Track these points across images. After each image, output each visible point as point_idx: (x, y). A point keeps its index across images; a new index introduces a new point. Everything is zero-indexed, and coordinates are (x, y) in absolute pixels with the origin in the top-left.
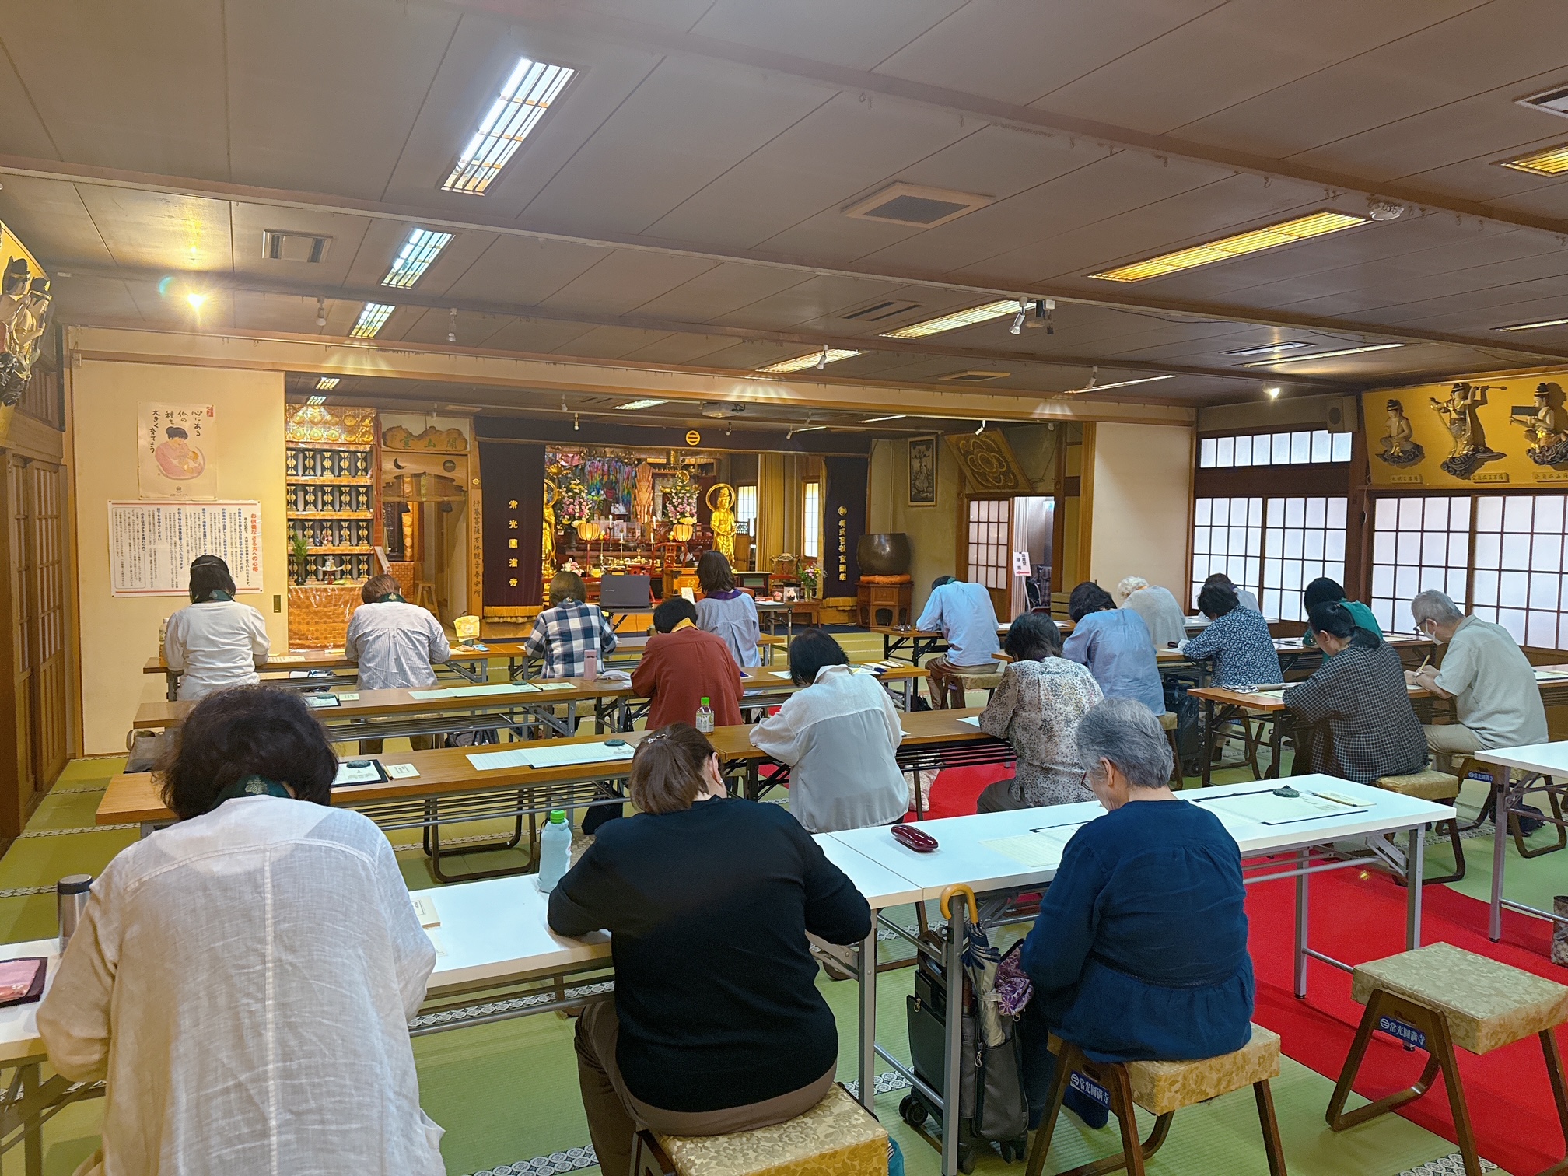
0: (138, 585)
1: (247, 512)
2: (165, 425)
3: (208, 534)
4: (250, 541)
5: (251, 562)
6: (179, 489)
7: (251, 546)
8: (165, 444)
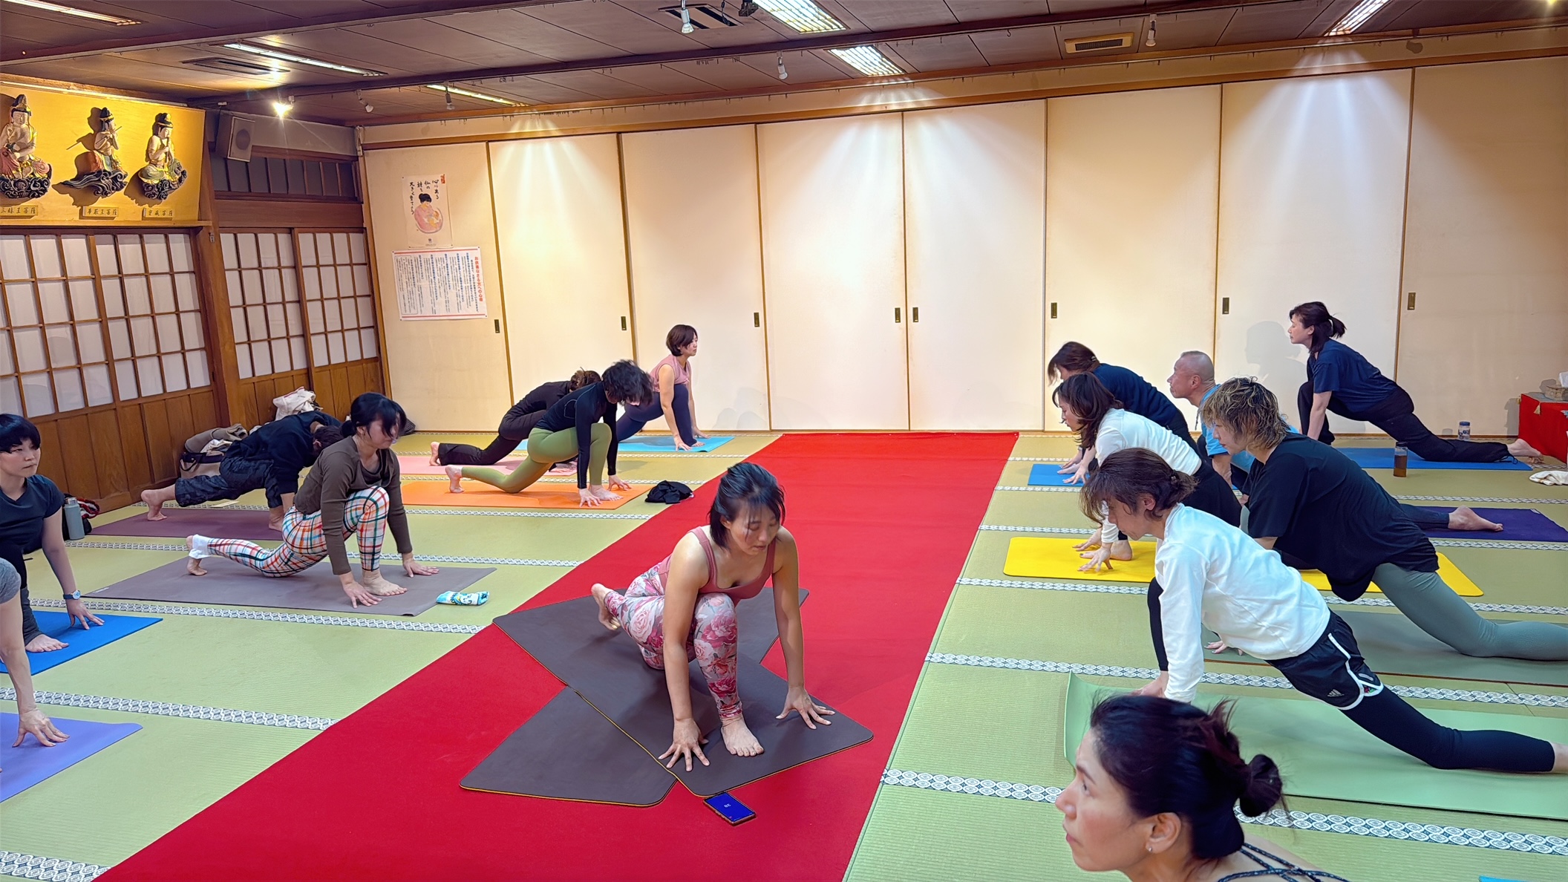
0: (413, 311)
1: (472, 255)
2: (418, 192)
3: (450, 273)
4: (475, 276)
5: (478, 294)
6: (430, 240)
7: (476, 281)
8: (419, 207)
